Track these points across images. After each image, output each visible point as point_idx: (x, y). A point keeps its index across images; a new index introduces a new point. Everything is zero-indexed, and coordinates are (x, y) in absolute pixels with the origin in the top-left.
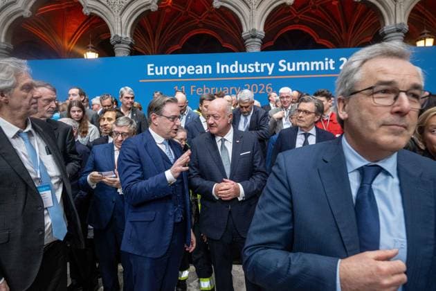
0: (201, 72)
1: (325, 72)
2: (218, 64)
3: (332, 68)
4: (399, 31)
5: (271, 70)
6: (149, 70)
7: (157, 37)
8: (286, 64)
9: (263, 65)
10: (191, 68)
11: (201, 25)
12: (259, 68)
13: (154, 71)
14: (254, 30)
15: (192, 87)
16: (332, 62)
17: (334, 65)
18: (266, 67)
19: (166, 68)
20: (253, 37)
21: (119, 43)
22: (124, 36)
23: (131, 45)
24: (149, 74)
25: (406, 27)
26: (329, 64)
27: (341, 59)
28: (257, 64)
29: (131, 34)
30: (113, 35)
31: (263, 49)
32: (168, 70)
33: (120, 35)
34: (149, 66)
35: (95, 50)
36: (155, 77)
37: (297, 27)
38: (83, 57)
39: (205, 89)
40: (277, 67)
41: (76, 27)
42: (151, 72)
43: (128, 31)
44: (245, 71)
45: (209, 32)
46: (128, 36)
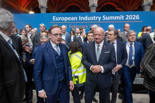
0: (73, 20)
1: (120, 20)
2: (80, 17)
3: (123, 19)
4: (149, 5)
5: (100, 19)
6: (54, 18)
7: (57, 6)
8: (105, 17)
9: (97, 17)
10: (69, 18)
11: (73, 2)
12: (95, 18)
13: (55, 19)
14: (94, 4)
15: (70, 25)
16: (123, 17)
17: (124, 18)
18: (98, 18)
19: (60, 18)
20: (93, 6)
21: (42, 8)
22: (44, 5)
23: (47, 9)
24: (54, 20)
25: (152, 4)
26: (122, 18)
27: (126, 16)
28: (94, 17)
29: (47, 4)
30: (40, 5)
31: (97, 11)
32: (61, 19)
33: (42, 5)
34: (54, 17)
35: (33, 11)
36: (56, 21)
37: (109, 3)
38: (29, 13)
39: (75, 26)
40: (102, 18)
41: (26, 2)
42: (54, 19)
43: (46, 3)
44: (90, 19)
45: (76, 5)
46: (46, 5)
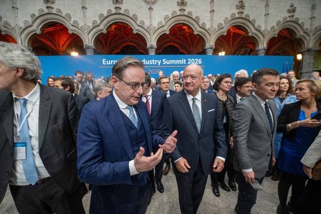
1: (182, 65)
3: (185, 63)
4: (211, 48)
5: (159, 63)
6: (104, 62)
7: (108, 45)
8: (166, 61)
9: (156, 61)
11: (129, 41)
12: (154, 62)
13: (106, 63)
14: (152, 45)
16: (185, 60)
17: (186, 62)
18: (157, 62)
19: (112, 61)
20: (152, 48)
21: (88, 48)
22: (90, 45)
23: (94, 49)
24: (104, 64)
25: (214, 47)
27: (189, 59)
28: (153, 61)
29: (94, 44)
30: (85, 44)
31: (157, 54)
33: (88, 44)
34: (103, 60)
35: (76, 51)
36: (107, 65)
37: (172, 44)
38: (70, 55)
40: (162, 62)
41: (65, 39)
43: (92, 42)
44: (148, 63)
45: (132, 44)
46: (92, 45)
